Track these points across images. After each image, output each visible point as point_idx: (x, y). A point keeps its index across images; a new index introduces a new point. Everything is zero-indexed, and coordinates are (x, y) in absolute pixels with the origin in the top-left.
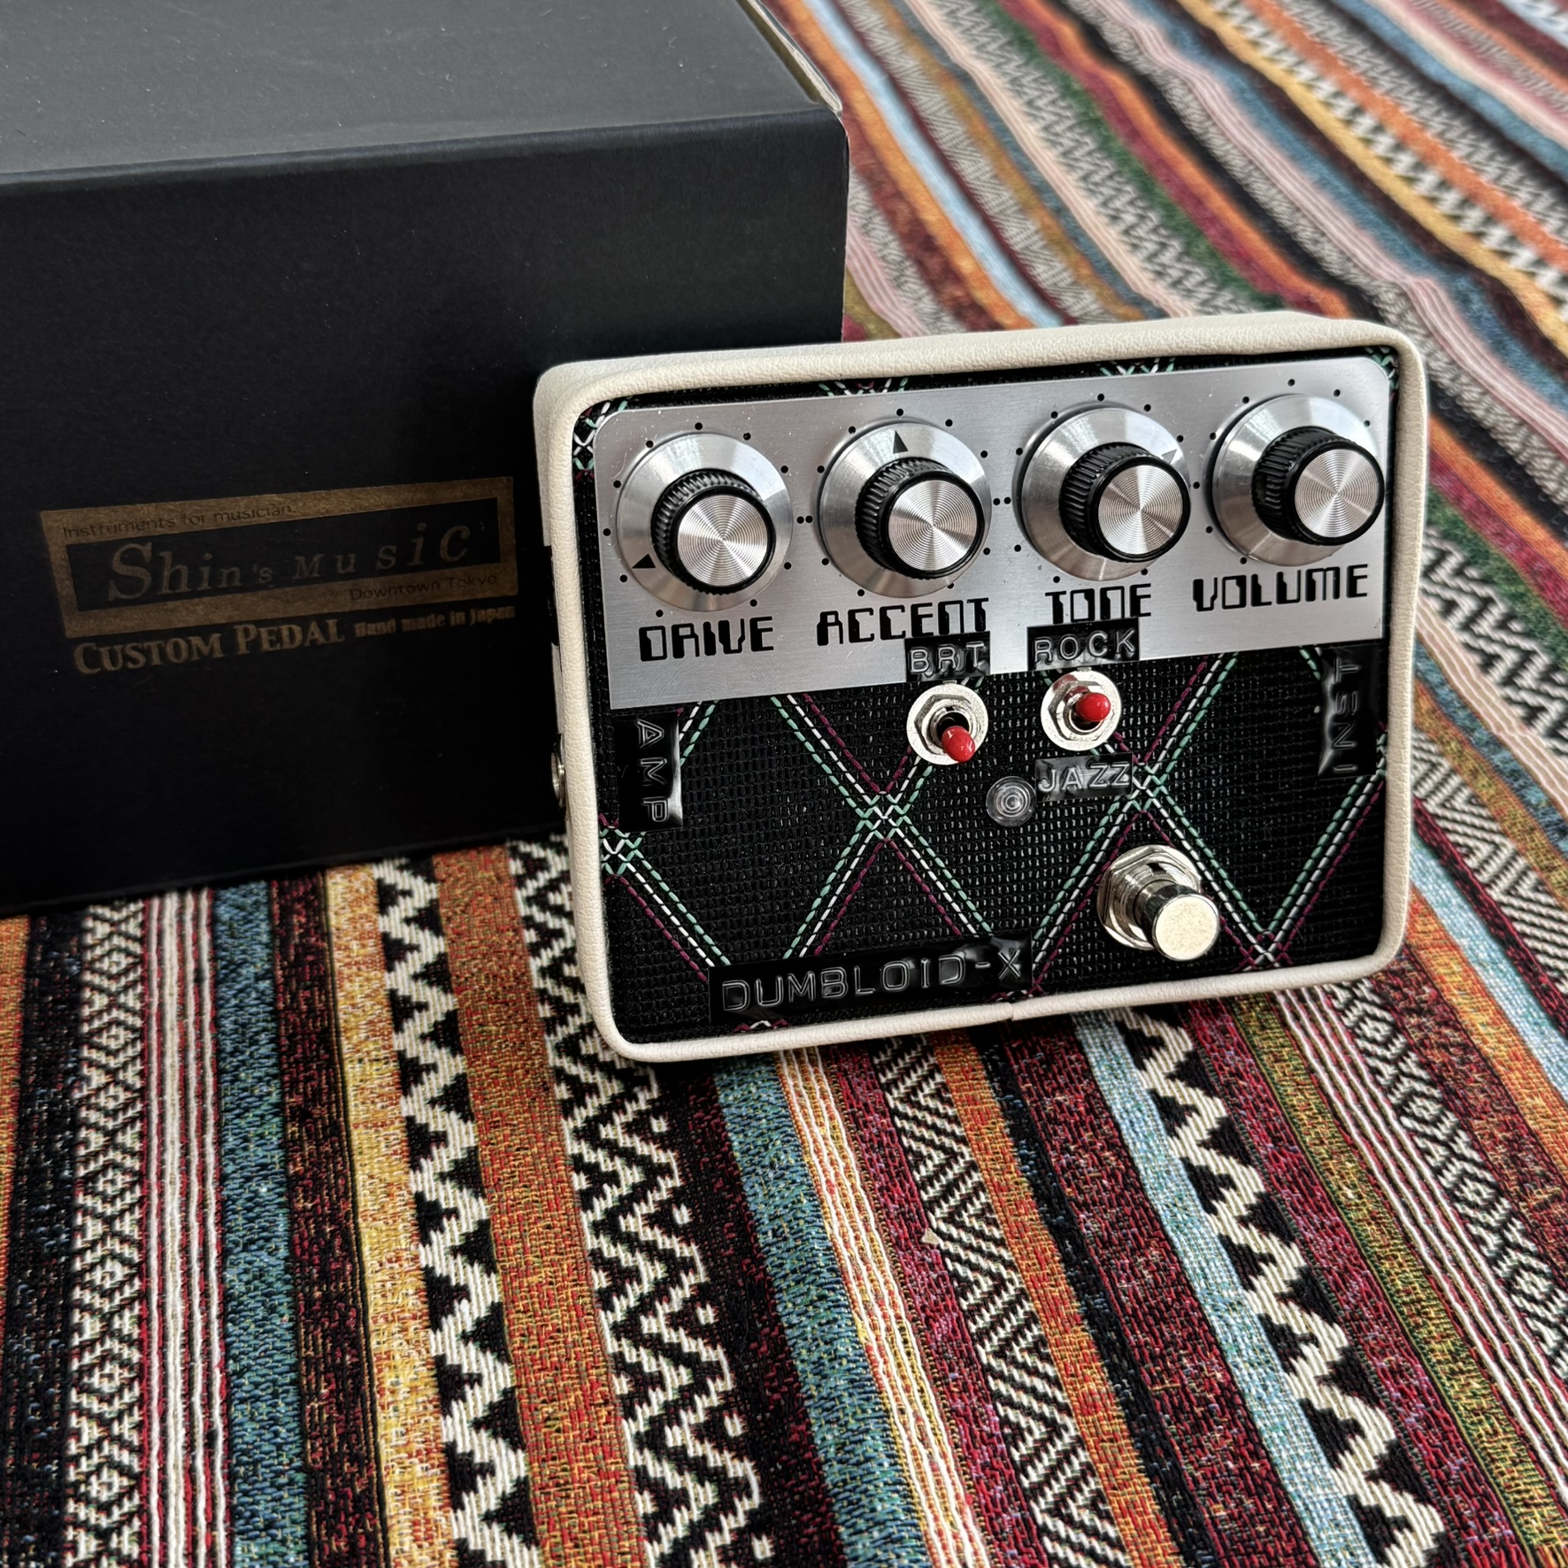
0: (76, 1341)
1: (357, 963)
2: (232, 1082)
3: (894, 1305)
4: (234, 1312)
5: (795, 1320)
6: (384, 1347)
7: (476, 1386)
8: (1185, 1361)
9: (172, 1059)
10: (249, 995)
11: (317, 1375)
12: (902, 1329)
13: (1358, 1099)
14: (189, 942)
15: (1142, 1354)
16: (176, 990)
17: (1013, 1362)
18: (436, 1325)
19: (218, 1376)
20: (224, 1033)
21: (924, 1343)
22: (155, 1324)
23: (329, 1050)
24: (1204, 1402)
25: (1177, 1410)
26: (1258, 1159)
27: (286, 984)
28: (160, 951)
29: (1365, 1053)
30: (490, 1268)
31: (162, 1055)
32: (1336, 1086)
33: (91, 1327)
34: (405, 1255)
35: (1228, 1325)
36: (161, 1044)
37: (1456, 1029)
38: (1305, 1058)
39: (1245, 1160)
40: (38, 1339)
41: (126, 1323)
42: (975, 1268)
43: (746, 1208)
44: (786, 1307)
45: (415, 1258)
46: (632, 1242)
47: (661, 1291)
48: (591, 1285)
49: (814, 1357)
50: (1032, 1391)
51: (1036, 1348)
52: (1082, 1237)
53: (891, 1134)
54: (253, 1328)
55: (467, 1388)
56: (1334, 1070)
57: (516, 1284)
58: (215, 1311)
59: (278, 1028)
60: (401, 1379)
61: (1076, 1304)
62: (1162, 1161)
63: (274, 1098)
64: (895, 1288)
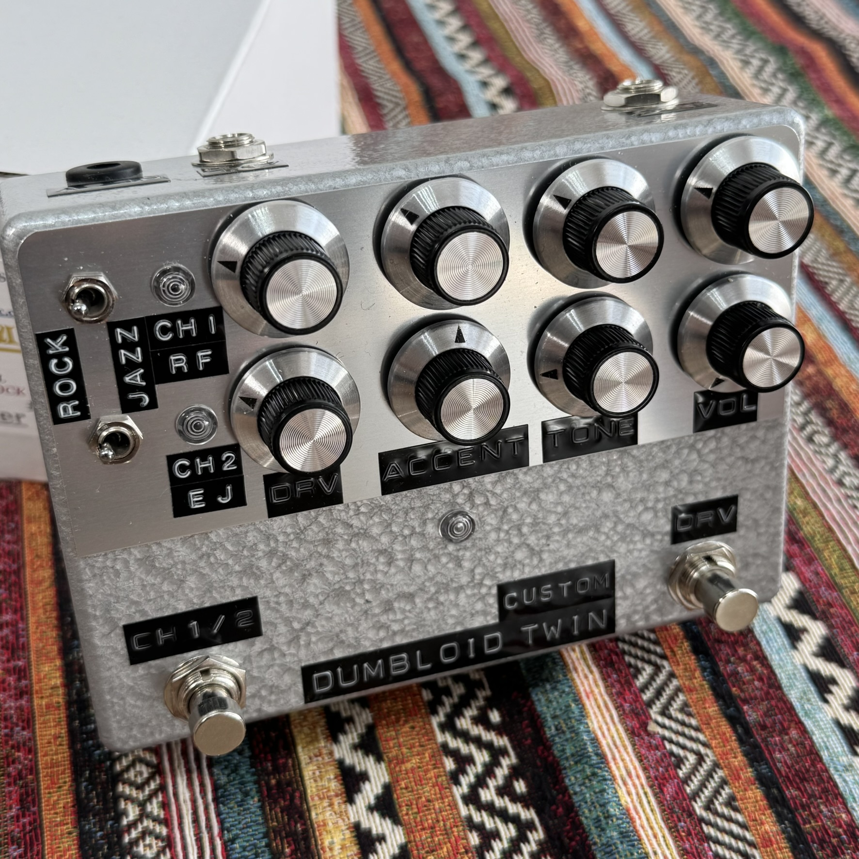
0: (125, 822)
3: (638, 777)
4: (223, 796)
5: (578, 789)
6: (321, 818)
7: (383, 843)
8: (822, 807)
11: (282, 840)
12: (646, 793)
15: (795, 803)
17: (716, 813)
18: (350, 800)
19: (218, 843)
21: (660, 803)
22: (174, 808)
24: (838, 835)
25: (822, 843)
30: (379, 759)
33: (133, 812)
34: (324, 751)
35: (845, 781)
39: (842, 664)
40: (100, 821)
41: (154, 808)
42: (684, 747)
43: (535, 710)
44: (571, 780)
45: (331, 753)
46: (465, 736)
47: (489, 770)
48: (444, 768)
49: (594, 815)
50: (731, 833)
51: (730, 803)
52: (747, 723)
53: (617, 654)
54: (236, 809)
55: (377, 844)
57: (398, 769)
58: (210, 796)
60: (335, 840)
61: (750, 770)
62: (790, 667)
64: (637, 764)
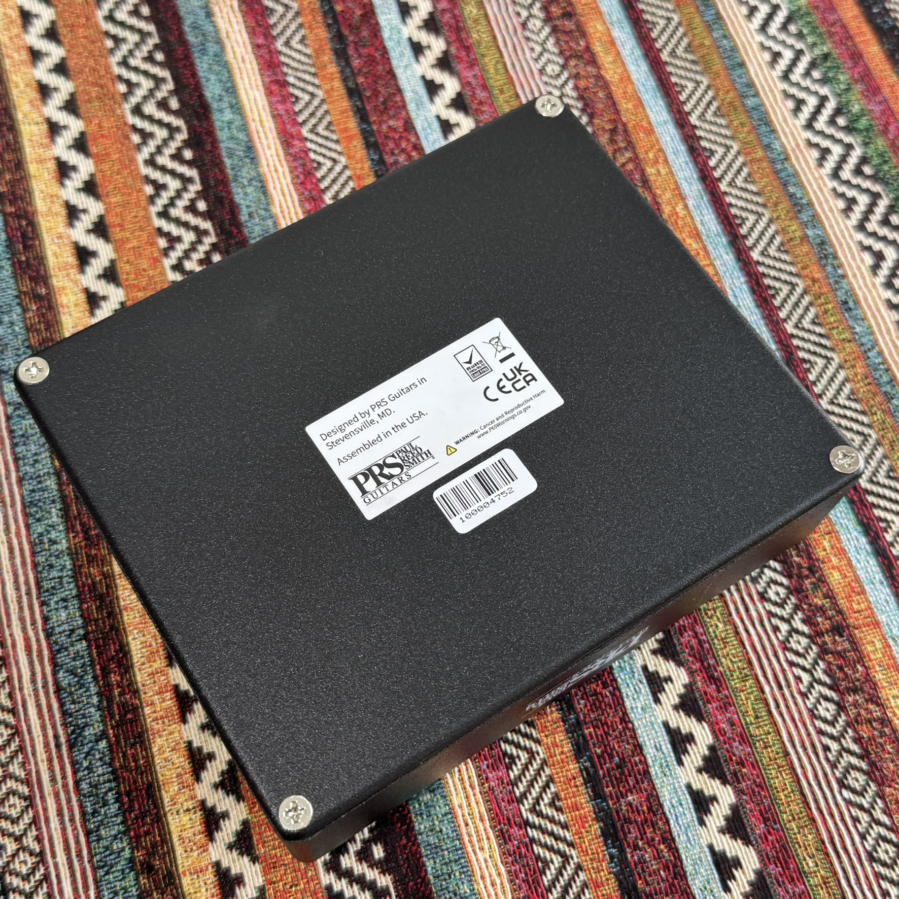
1: (162, 718)
2: (98, 841)
9: (54, 823)
10: (94, 755)
13: (816, 776)
14: (45, 710)
16: (44, 756)
20: (84, 796)
23: (156, 806)
26: (755, 839)
27: (118, 742)
28: (27, 720)
29: (820, 732)
31: (47, 820)
32: (802, 767)
36: (45, 810)
37: (878, 705)
38: (783, 742)
56: (800, 750)
59: (118, 786)
63: (127, 853)
